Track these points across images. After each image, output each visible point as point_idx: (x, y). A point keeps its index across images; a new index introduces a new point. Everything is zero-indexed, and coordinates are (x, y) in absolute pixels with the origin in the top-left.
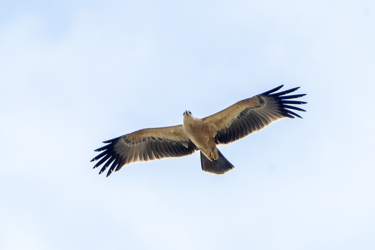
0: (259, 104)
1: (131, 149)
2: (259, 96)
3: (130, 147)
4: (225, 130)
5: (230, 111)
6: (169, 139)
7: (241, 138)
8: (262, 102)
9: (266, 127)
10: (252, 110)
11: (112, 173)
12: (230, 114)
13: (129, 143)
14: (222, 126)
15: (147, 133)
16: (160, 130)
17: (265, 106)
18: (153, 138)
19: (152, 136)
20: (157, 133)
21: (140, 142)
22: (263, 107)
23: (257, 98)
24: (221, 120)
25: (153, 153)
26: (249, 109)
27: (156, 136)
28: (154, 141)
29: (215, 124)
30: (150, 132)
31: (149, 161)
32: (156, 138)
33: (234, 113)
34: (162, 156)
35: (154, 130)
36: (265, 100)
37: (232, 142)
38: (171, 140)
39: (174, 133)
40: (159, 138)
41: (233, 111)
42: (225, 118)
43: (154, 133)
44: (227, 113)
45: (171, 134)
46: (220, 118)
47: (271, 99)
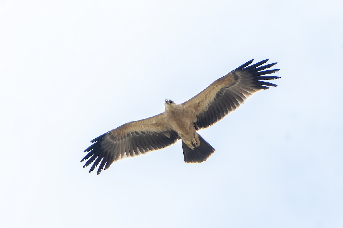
0: (234, 81)
1: (117, 145)
2: (233, 72)
3: (116, 144)
4: (203, 114)
5: (207, 93)
6: (152, 131)
7: (218, 120)
8: (236, 78)
9: (241, 105)
10: (227, 90)
11: (102, 171)
12: (207, 96)
13: (115, 140)
14: (200, 110)
15: (130, 127)
16: (143, 122)
17: (240, 82)
18: (137, 133)
19: (135, 130)
20: (140, 125)
21: (125, 137)
22: (237, 83)
23: (232, 75)
24: (199, 103)
25: (138, 149)
26: (224, 89)
27: (139, 130)
28: (137, 136)
29: (194, 108)
30: (133, 126)
31: (136, 157)
32: (139, 132)
33: (211, 95)
34: (147, 151)
35: (136, 123)
36: (239, 75)
37: (210, 125)
38: (154, 132)
39: (156, 123)
40: (142, 132)
41: (209, 92)
42: (203, 101)
43: (137, 126)
44: (204, 96)
45: (153, 126)
46: (198, 101)
47: (245, 73)
